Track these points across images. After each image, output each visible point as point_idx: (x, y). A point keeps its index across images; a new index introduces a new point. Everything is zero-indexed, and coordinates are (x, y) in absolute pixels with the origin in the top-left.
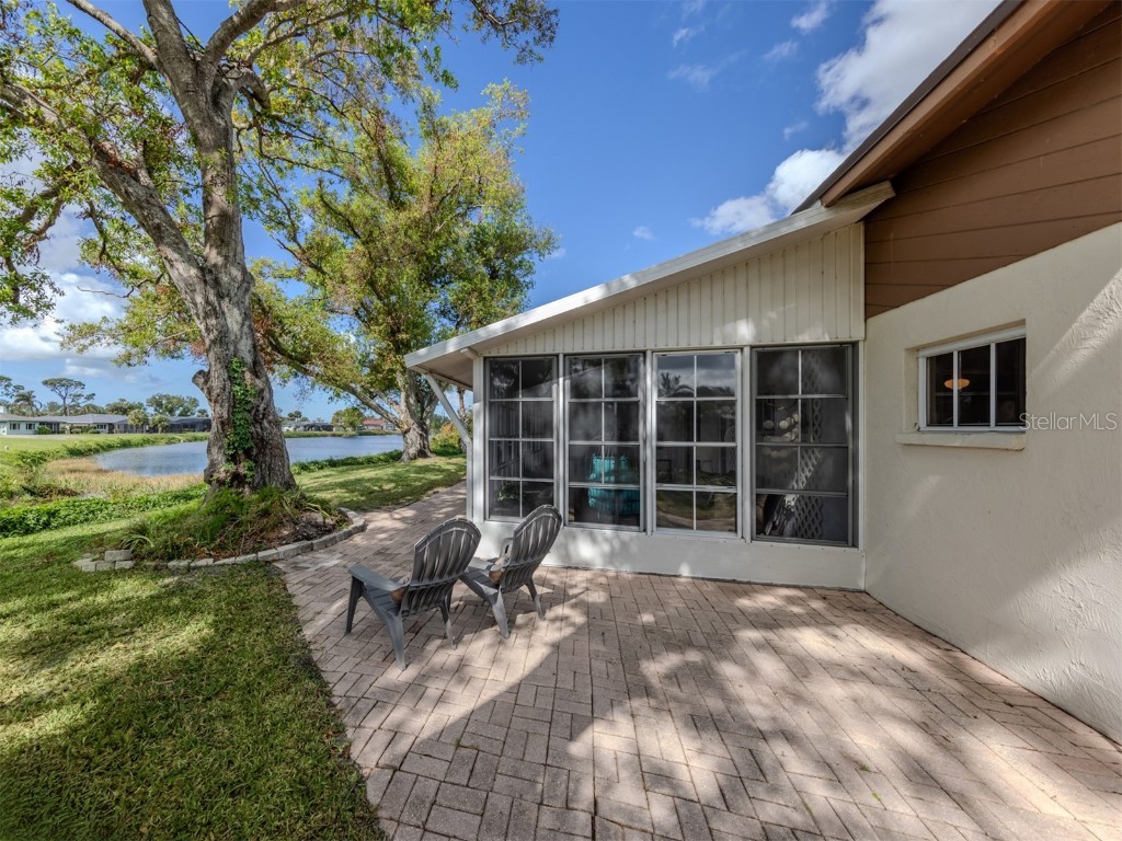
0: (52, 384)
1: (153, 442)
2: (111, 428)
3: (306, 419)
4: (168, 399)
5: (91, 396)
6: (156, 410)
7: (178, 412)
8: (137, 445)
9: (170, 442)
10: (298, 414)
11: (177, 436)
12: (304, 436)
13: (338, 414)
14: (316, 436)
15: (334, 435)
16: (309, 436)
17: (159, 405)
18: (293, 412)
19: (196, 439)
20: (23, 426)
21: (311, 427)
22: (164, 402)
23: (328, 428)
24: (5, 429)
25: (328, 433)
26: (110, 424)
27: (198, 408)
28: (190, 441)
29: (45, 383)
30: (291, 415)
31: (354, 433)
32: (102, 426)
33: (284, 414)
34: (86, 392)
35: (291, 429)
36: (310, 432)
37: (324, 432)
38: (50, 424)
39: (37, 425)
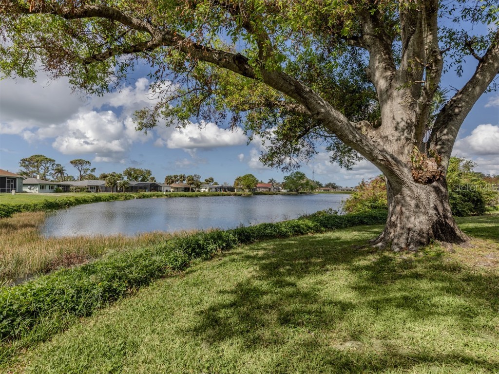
0: (75, 163)
1: (116, 198)
2: (97, 189)
3: (216, 184)
4: (134, 171)
5: (93, 170)
6: (128, 178)
7: (140, 179)
8: (105, 200)
9: (126, 199)
10: (212, 180)
11: (133, 194)
12: (215, 195)
13: (238, 179)
14: (223, 195)
15: (235, 195)
16: (218, 195)
17: (130, 174)
18: (208, 178)
19: (144, 197)
20: (47, 187)
21: (220, 188)
22: (132, 173)
23: (231, 189)
24: (37, 189)
25: (231, 193)
26: (97, 187)
27: (151, 176)
28: (140, 198)
29: (72, 162)
30: (207, 181)
31: (249, 193)
32: (92, 187)
33: (202, 180)
34: (91, 168)
35: (207, 190)
36: (218, 192)
37: (228, 192)
38: (63, 186)
39: (56, 187)
